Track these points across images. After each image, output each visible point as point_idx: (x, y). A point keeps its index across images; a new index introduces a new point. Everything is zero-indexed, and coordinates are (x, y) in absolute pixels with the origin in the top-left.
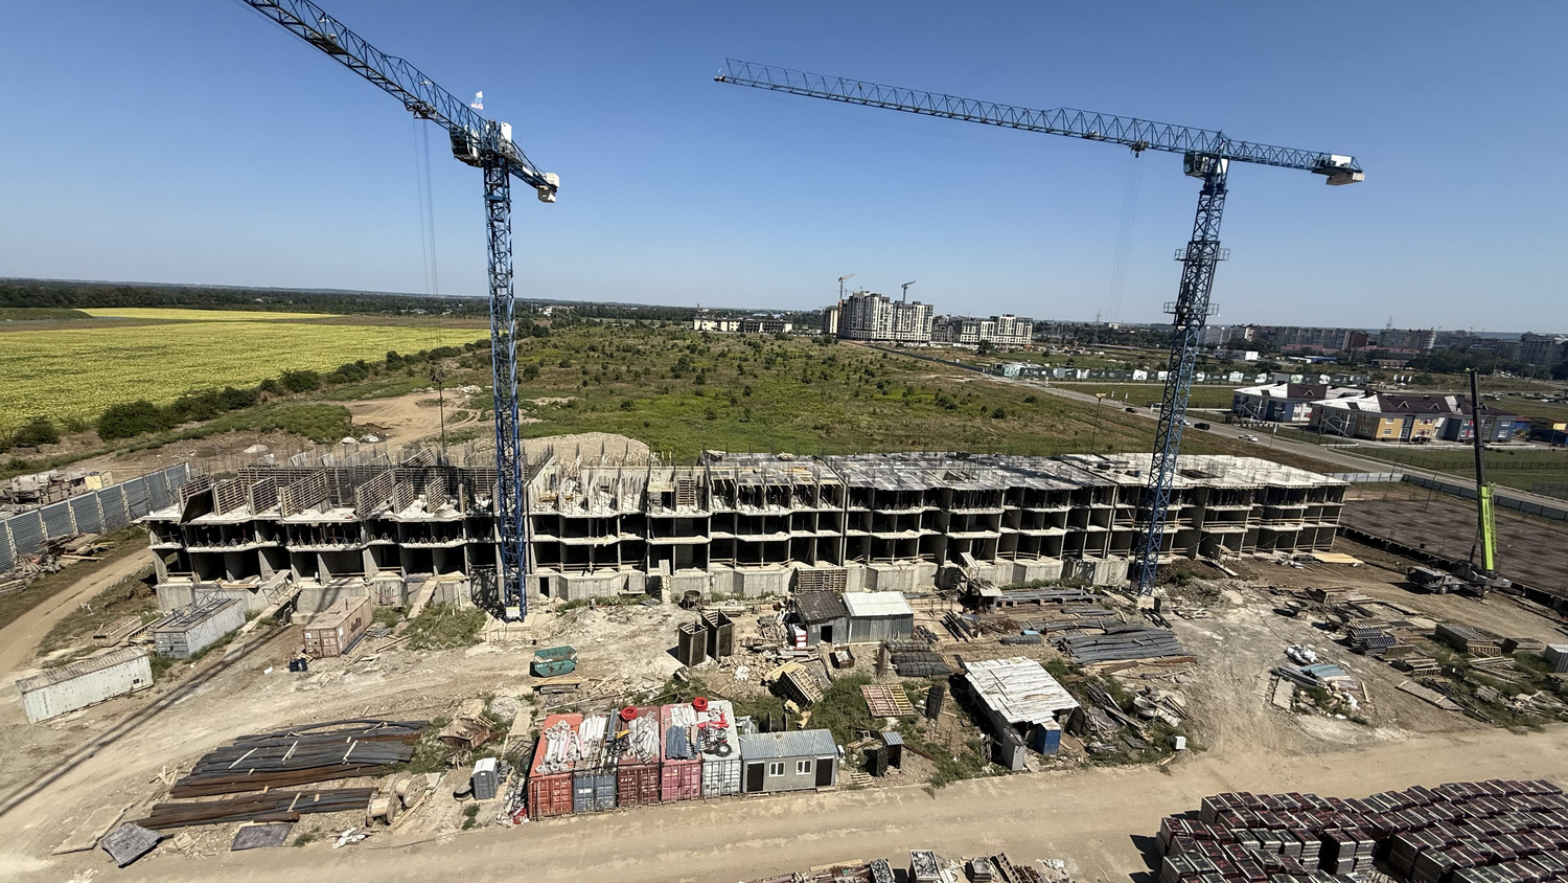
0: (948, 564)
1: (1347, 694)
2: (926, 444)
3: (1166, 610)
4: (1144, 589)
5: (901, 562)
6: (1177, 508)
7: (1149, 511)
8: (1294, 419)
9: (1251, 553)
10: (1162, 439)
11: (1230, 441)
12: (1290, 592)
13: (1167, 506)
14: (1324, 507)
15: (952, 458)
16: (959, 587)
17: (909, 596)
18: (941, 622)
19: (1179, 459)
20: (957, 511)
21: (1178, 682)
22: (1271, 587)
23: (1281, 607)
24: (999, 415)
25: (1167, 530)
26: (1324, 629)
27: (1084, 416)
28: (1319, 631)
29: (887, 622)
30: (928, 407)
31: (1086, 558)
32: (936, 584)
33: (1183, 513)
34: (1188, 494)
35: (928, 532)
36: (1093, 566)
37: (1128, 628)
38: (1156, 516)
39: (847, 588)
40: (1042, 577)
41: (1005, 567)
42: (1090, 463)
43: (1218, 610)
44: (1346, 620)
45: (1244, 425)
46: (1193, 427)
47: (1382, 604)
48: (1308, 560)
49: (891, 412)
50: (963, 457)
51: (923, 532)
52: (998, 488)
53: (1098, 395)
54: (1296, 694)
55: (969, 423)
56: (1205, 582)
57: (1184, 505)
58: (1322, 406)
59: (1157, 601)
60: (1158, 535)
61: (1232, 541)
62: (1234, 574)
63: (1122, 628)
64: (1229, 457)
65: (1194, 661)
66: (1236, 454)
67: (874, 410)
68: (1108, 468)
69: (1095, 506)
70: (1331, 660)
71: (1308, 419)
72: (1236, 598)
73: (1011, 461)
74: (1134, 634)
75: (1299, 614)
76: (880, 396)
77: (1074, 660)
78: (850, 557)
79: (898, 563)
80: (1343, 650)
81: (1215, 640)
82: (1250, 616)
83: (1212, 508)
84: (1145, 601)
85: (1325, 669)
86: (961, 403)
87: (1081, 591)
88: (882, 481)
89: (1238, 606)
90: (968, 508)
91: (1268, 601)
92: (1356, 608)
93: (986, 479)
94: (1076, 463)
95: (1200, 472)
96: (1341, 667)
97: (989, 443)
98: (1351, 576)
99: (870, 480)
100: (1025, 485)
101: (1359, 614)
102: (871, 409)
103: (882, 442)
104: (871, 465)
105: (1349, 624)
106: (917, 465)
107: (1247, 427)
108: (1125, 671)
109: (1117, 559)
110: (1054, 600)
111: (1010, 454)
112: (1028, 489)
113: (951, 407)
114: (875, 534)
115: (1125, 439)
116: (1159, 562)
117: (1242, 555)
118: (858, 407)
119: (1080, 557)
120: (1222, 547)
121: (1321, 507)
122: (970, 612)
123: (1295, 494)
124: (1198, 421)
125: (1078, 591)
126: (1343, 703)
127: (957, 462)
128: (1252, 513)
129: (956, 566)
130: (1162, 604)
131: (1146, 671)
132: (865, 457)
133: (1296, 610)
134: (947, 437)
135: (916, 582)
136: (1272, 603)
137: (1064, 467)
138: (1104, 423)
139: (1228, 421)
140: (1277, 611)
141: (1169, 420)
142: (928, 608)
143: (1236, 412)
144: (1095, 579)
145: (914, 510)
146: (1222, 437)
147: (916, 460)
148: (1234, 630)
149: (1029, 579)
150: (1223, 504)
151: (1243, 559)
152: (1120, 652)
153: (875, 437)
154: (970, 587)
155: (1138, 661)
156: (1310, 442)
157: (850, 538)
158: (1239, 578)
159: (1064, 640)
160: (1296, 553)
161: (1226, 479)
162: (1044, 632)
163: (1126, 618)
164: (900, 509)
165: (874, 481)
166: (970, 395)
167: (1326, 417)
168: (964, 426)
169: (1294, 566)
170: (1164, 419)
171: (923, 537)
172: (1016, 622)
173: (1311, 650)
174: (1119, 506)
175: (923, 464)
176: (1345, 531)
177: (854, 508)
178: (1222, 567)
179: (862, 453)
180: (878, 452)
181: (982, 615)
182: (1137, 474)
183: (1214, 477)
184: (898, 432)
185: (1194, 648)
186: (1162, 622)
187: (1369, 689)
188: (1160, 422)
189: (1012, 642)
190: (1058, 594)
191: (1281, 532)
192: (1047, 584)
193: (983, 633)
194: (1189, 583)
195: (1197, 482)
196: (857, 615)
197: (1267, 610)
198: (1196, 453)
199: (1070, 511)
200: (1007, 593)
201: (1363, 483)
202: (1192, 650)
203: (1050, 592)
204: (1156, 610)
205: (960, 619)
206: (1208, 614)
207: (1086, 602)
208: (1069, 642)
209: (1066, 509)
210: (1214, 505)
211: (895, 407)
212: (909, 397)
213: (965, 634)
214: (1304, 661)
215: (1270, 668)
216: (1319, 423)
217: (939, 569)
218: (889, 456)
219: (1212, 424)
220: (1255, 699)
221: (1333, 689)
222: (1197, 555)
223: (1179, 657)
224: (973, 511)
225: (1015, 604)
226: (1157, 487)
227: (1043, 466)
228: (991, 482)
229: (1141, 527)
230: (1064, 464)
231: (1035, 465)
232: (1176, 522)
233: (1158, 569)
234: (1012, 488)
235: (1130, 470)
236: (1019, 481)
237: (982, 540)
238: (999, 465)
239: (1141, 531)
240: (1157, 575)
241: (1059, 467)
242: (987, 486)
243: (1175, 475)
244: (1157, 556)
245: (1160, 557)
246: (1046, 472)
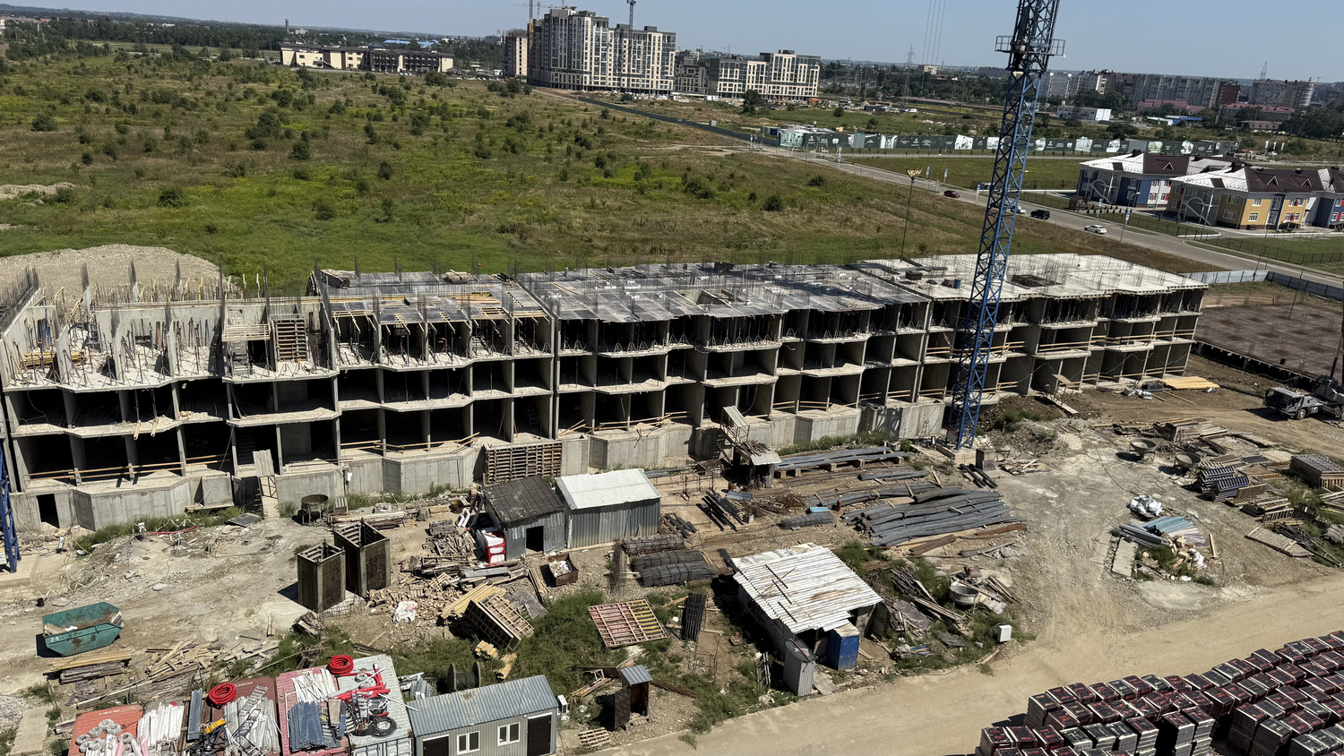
0: (706, 424)
1: (1193, 550)
2: (671, 252)
3: (990, 466)
4: (964, 439)
5: (641, 426)
6: (1006, 327)
7: (971, 334)
8: (1150, 202)
9: (1093, 382)
10: (990, 234)
11: (1073, 233)
12: (1137, 430)
13: (993, 326)
14: (1180, 318)
15: (709, 271)
16: (722, 456)
17: (653, 473)
18: (699, 505)
19: (1011, 260)
20: (718, 349)
21: (1003, 557)
22: (1115, 426)
23: (1125, 449)
24: (773, 205)
25: (993, 358)
26: (1172, 473)
27: (890, 205)
28: (1166, 476)
29: (623, 514)
30: (673, 195)
31: (891, 403)
32: (691, 453)
33: (1014, 335)
34: (1021, 309)
35: (677, 380)
36: (900, 413)
37: (944, 492)
38: (980, 340)
39: (563, 470)
40: (833, 432)
41: (784, 422)
42: (895, 272)
43: (1053, 460)
44: (1196, 459)
45: (1092, 212)
46: (1028, 215)
47: (1236, 436)
48: (1158, 388)
49: (617, 204)
50: (724, 269)
51: (671, 381)
52: (773, 312)
53: (911, 173)
54: (1138, 557)
55: (732, 219)
56: (1037, 425)
57: (1015, 324)
58: (1182, 184)
59: (980, 454)
60: (980, 367)
61: (1071, 367)
62: (1073, 411)
63: (936, 493)
64: (1068, 255)
65: (1022, 527)
66: (1081, 251)
67: (593, 201)
68: (919, 277)
69: (901, 331)
70: (1178, 510)
71: (1165, 202)
72: (1074, 442)
73: (790, 272)
74: (950, 500)
75: (1145, 457)
76: (601, 179)
77: (875, 541)
78: (566, 423)
79: (636, 427)
80: (1192, 496)
81: (1048, 498)
82: (1090, 464)
83: (1049, 325)
84: (965, 456)
85: (1172, 523)
86: (720, 189)
87: (884, 449)
88: (608, 309)
89: (1077, 453)
90: (732, 342)
91: (1111, 443)
92: (1208, 444)
93: (756, 300)
94: (878, 272)
95: (1036, 278)
96: (1188, 518)
97: (760, 247)
98: (1203, 404)
99: (590, 308)
100: (810, 307)
101: (1211, 451)
102: (588, 200)
103: (606, 250)
104: (591, 286)
105: (1199, 464)
106: (658, 283)
107: (1094, 215)
108: (939, 550)
109: (930, 401)
110: (850, 463)
111: (789, 262)
113: (706, 195)
114: (602, 389)
115: (942, 235)
116: (983, 402)
117: (1083, 386)
118: (568, 196)
119: (882, 402)
120: (1059, 377)
121: (1175, 318)
122: (738, 489)
123: (1146, 303)
124: (1036, 208)
125: (880, 449)
126: (1189, 561)
127: (716, 277)
128: (1098, 330)
129: (717, 426)
130: (986, 458)
131: (965, 546)
132: (581, 273)
133: (1142, 452)
134: (701, 240)
135: (662, 452)
136: (1116, 445)
137: (862, 278)
138: (916, 213)
139: (1072, 207)
140: (1121, 456)
141: (1000, 207)
142: (680, 488)
143: (1081, 193)
144: (901, 431)
145: (657, 350)
146: (1065, 229)
147: (657, 276)
148: (1070, 484)
149: (816, 436)
150: (1063, 320)
151: (1085, 391)
152: (933, 525)
153: (596, 242)
154: (737, 455)
155: (956, 534)
156: (1167, 232)
157: (564, 397)
158: (1078, 416)
159: (863, 515)
160: (1146, 379)
161: (1067, 286)
162: (836, 508)
163: (941, 479)
164: (636, 349)
165: (596, 310)
166: (732, 176)
167: (1186, 199)
168: (726, 223)
169: (1141, 397)
170: (993, 205)
171: (669, 389)
172: (800, 497)
173: (1157, 500)
174: (933, 329)
175: (667, 281)
176: (1200, 348)
177: (568, 352)
178: (1059, 403)
179: (577, 266)
180: (600, 265)
181: (754, 492)
182: (956, 284)
183: (1053, 283)
184: (630, 235)
185: (1023, 511)
186: (986, 481)
187: (1217, 542)
188: (988, 209)
189: (795, 525)
190: (853, 454)
191: (1128, 353)
192: (839, 442)
193: (756, 516)
194: (1018, 428)
195: (1032, 292)
196: (579, 507)
197: (1109, 455)
198: (1031, 252)
199: (870, 340)
200: (788, 458)
201: (1223, 285)
202: (1021, 514)
203: (842, 452)
204: (978, 466)
205: (725, 501)
206: (1042, 466)
207: (890, 463)
208: (868, 518)
209: (863, 337)
210: (1053, 321)
211: (623, 196)
212: (644, 181)
213: (732, 520)
214: (1149, 515)
215: (1111, 528)
216: (1178, 207)
217: (695, 433)
218: (617, 270)
219: (1053, 212)
220: (1093, 569)
221: (1179, 546)
222: (1030, 390)
223: (1006, 525)
224: (738, 347)
225: (798, 473)
226: (982, 301)
227: (834, 278)
228: (763, 304)
229: (961, 357)
230: (862, 275)
231: (823, 278)
232: (1004, 347)
233: (980, 413)
234: (792, 312)
235: (948, 278)
236: (801, 301)
237: (753, 387)
238: (774, 279)
239: (961, 362)
240: (980, 420)
241: (855, 279)
242: (758, 310)
243: (1004, 283)
244: (980, 395)
245: (984, 395)
246: (837, 286)
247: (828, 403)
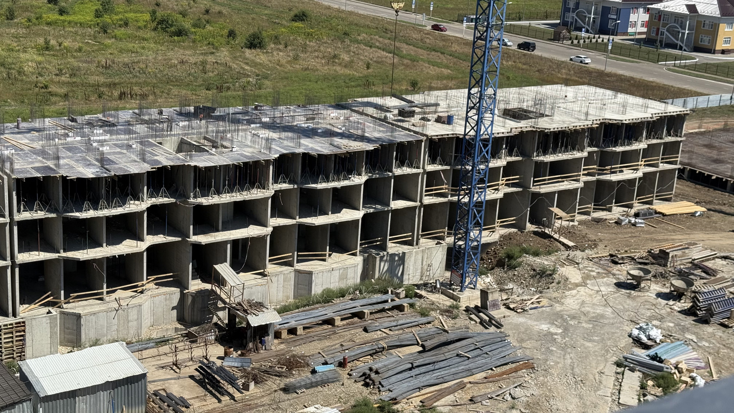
0: (196, 285)
1: (694, 375)
2: (144, 96)
3: (495, 305)
4: (468, 280)
5: (120, 293)
6: (500, 163)
7: (467, 171)
8: (630, 30)
9: (587, 213)
10: (478, 67)
11: (560, 65)
12: (633, 259)
13: (487, 161)
14: (665, 144)
15: (188, 116)
16: (215, 319)
17: (137, 346)
18: (192, 377)
19: (501, 93)
20: (204, 201)
21: (513, 398)
22: (611, 255)
23: (623, 278)
24: (255, 43)
25: (490, 195)
26: (668, 299)
27: (378, 40)
28: (664, 302)
29: (104, 395)
30: (140, 33)
31: (393, 248)
32: (181, 319)
33: (509, 170)
34: (514, 143)
35: (160, 239)
36: (402, 258)
37: (451, 337)
38: (476, 177)
39: (28, 351)
40: (335, 284)
41: (281, 277)
42: (387, 110)
43: (555, 295)
44: (690, 284)
45: (575, 42)
46: (515, 48)
47: (725, 258)
48: (648, 215)
49: (77, 45)
50: (204, 112)
51: (151, 240)
52: (262, 158)
53: (395, 5)
54: (643, 387)
55: (211, 59)
56: (538, 260)
57: (510, 159)
58: (659, 11)
59: (484, 294)
60: (479, 204)
61: (566, 199)
62: (571, 244)
63: (443, 338)
64: (555, 87)
65: (530, 366)
66: (567, 82)
67: (47, 42)
68: (412, 114)
69: (398, 172)
70: (677, 336)
71: (645, 30)
72: (572, 273)
73: (278, 114)
74: (458, 344)
75: (642, 285)
76: (54, 16)
77: (385, 396)
78: (28, 297)
79: (114, 296)
80: (689, 321)
81: (552, 334)
82: (591, 295)
83: (541, 158)
84: (470, 298)
85: (672, 348)
86: (195, 26)
87: (389, 297)
88: (72, 163)
89: (577, 285)
90: (218, 192)
91: (609, 273)
92: (700, 268)
93: (243, 145)
94: (370, 111)
95: (526, 111)
96: (687, 343)
97: (244, 88)
98: (692, 228)
99: (51, 164)
100: (300, 150)
101: (703, 275)
102: (41, 41)
103: (66, 96)
104: (49, 138)
105: (693, 288)
106: (130, 132)
107: (578, 45)
108: (450, 398)
109: (431, 243)
110: (354, 315)
111: (276, 104)
112: (305, 155)
113: (180, 33)
114: (71, 255)
115: (433, 71)
116: (484, 240)
117: (579, 217)
118: (16, 37)
119: (383, 247)
120: (555, 210)
121: (660, 144)
122: (235, 355)
123: (632, 131)
124: (522, 39)
125: (384, 297)
126: (691, 386)
127: (195, 123)
128: (588, 160)
129: (208, 286)
130: (491, 297)
131: (475, 391)
132: (37, 124)
133: (639, 279)
134: (178, 82)
135: (147, 321)
136: (614, 275)
137: (355, 117)
138: (405, 48)
139: (556, 38)
140: (620, 285)
141: (485, 40)
142: (170, 359)
143: (565, 24)
144: (405, 277)
145: (133, 207)
146: (551, 60)
147: (128, 123)
148: (573, 317)
149: (317, 289)
150: (554, 152)
151: (581, 223)
152: (443, 372)
153: (53, 88)
154: (232, 317)
155: (466, 380)
156: (648, 60)
157: (24, 267)
158: (576, 248)
159: (371, 369)
160: (637, 207)
161: (556, 118)
162: (342, 364)
163: (448, 324)
164: (109, 206)
165: (58, 165)
166: (207, 12)
167: (664, 26)
168: (204, 63)
169: (634, 225)
170: (480, 38)
171: (151, 249)
172: (303, 357)
173: (657, 327)
174: (430, 168)
175: (141, 129)
176: (686, 173)
177: (26, 215)
178: (556, 236)
179: (32, 116)
180: (60, 114)
181: (253, 356)
182: (449, 120)
183: (542, 115)
184: (93, 79)
185: (530, 350)
186: (492, 322)
187: (716, 365)
188: (474, 42)
189: (300, 388)
190: (358, 305)
191: (619, 182)
192: (342, 294)
193: (256, 383)
194: (519, 265)
195: (524, 125)
196: (50, 393)
197: (608, 285)
198: (520, 84)
199: (366, 182)
200: (288, 315)
201: (704, 110)
202: (528, 353)
203: (346, 304)
204: (483, 307)
205: (221, 369)
206: (545, 302)
207: (396, 312)
208: (377, 372)
209: (359, 180)
210: (545, 153)
211: (83, 36)
212: (107, 18)
213: (231, 390)
214: (650, 343)
215: (615, 359)
216: (657, 34)
217: (183, 296)
218: (80, 119)
219: (539, 43)
220: (601, 402)
221: (680, 372)
222: (528, 225)
223: (514, 365)
224: (227, 198)
225: (300, 331)
226: (476, 136)
227: (324, 119)
228: (251, 150)
229: (459, 195)
230: (354, 114)
231: (313, 119)
232: (501, 182)
233: (482, 251)
234: (283, 157)
235: (441, 114)
236: (291, 144)
237: (245, 240)
238: (261, 122)
239: (459, 200)
240: (482, 259)
241: (347, 119)
242: (246, 157)
243: (496, 117)
244: (480, 233)
245: (485, 233)
246: (329, 127)
247: (328, 252)
